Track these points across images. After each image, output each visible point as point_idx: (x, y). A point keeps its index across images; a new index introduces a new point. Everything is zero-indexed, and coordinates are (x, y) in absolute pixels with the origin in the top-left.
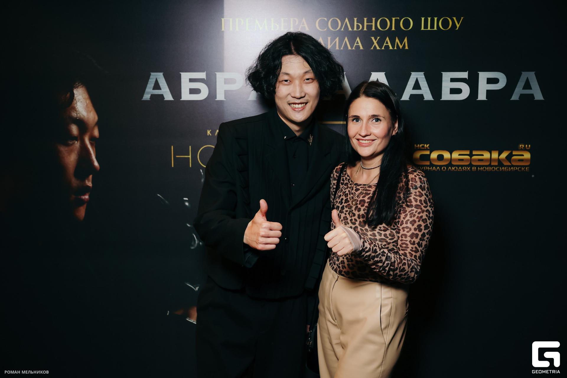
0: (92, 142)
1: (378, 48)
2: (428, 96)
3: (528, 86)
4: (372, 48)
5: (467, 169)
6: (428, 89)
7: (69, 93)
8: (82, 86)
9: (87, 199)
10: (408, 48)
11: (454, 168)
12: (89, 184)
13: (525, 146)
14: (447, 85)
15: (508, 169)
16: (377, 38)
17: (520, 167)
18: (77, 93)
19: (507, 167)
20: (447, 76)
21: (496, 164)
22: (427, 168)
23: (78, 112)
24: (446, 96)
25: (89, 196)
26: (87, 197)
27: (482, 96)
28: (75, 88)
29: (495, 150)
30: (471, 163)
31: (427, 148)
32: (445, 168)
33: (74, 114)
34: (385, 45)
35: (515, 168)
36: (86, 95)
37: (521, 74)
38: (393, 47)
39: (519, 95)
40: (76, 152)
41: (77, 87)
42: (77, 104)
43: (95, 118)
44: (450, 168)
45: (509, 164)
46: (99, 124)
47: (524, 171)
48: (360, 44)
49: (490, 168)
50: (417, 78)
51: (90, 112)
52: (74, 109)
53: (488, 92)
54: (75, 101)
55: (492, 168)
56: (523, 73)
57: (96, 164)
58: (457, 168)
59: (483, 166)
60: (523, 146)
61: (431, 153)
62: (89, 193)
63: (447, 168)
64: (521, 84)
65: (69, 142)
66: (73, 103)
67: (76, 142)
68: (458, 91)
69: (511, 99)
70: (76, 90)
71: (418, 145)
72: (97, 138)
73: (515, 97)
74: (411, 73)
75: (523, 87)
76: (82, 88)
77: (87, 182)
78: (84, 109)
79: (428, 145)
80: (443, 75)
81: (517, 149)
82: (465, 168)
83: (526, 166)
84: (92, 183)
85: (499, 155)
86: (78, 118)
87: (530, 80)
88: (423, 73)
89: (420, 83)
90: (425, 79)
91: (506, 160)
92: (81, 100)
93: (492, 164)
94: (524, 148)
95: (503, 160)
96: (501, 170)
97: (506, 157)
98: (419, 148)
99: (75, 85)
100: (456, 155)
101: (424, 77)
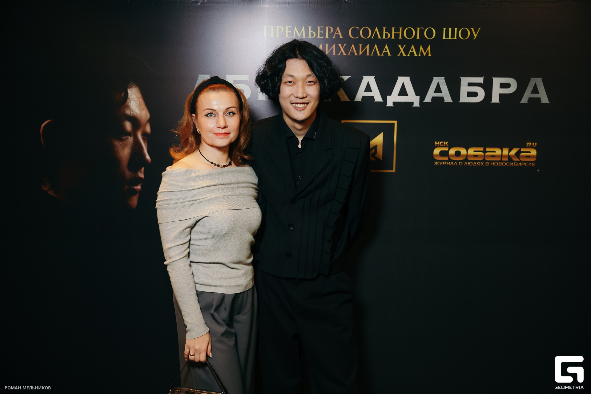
0: (144, 137)
1: (404, 55)
2: (448, 99)
3: (535, 90)
4: (399, 55)
5: (481, 164)
6: (448, 92)
7: (124, 93)
8: (135, 86)
9: (139, 189)
10: (431, 55)
11: (470, 163)
12: (142, 175)
13: (532, 144)
14: (464, 89)
15: (516, 164)
16: (404, 46)
17: (528, 163)
18: (131, 92)
19: (516, 163)
20: (465, 81)
21: (507, 160)
22: (446, 163)
23: (131, 110)
24: (464, 98)
25: (141, 187)
26: (139, 187)
27: (495, 99)
28: (129, 88)
29: (506, 147)
30: (484, 159)
31: (446, 145)
32: (462, 163)
33: (128, 112)
34: (411, 52)
35: (523, 164)
36: (139, 95)
37: (530, 80)
38: (418, 54)
39: (528, 99)
40: (130, 146)
41: (131, 87)
42: (130, 103)
43: (147, 116)
44: (466, 163)
45: (518, 160)
46: (150, 121)
47: (531, 166)
48: (388, 51)
49: (501, 163)
50: (438, 83)
51: (143, 110)
52: (128, 107)
53: (501, 95)
54: (129, 100)
55: (503, 163)
56: (532, 79)
57: (148, 157)
58: (472, 163)
59: (494, 161)
60: (530, 144)
61: (449, 149)
62: (141, 184)
63: (464, 163)
64: (530, 89)
65: (123, 137)
66: (127, 102)
67: (130, 137)
68: (475, 94)
69: (521, 102)
70: (130, 90)
71: (439, 142)
72: (149, 134)
73: (524, 100)
74: (433, 78)
75: (531, 91)
76: (135, 88)
77: (139, 174)
78: (137, 107)
79: (447, 143)
80: (461, 80)
81: (525, 147)
82: (479, 163)
83: (532, 162)
84: (144, 175)
85: (509, 152)
86: (131, 116)
87: (537, 85)
88: (443, 78)
89: (441, 87)
90: (445, 84)
91: (515, 156)
92: (134, 99)
93: (503, 160)
94: (531, 145)
95: (513, 156)
96: (510, 165)
97: (515, 154)
98: (438, 145)
99: (129, 85)
100: (471, 151)
101: (444, 81)
